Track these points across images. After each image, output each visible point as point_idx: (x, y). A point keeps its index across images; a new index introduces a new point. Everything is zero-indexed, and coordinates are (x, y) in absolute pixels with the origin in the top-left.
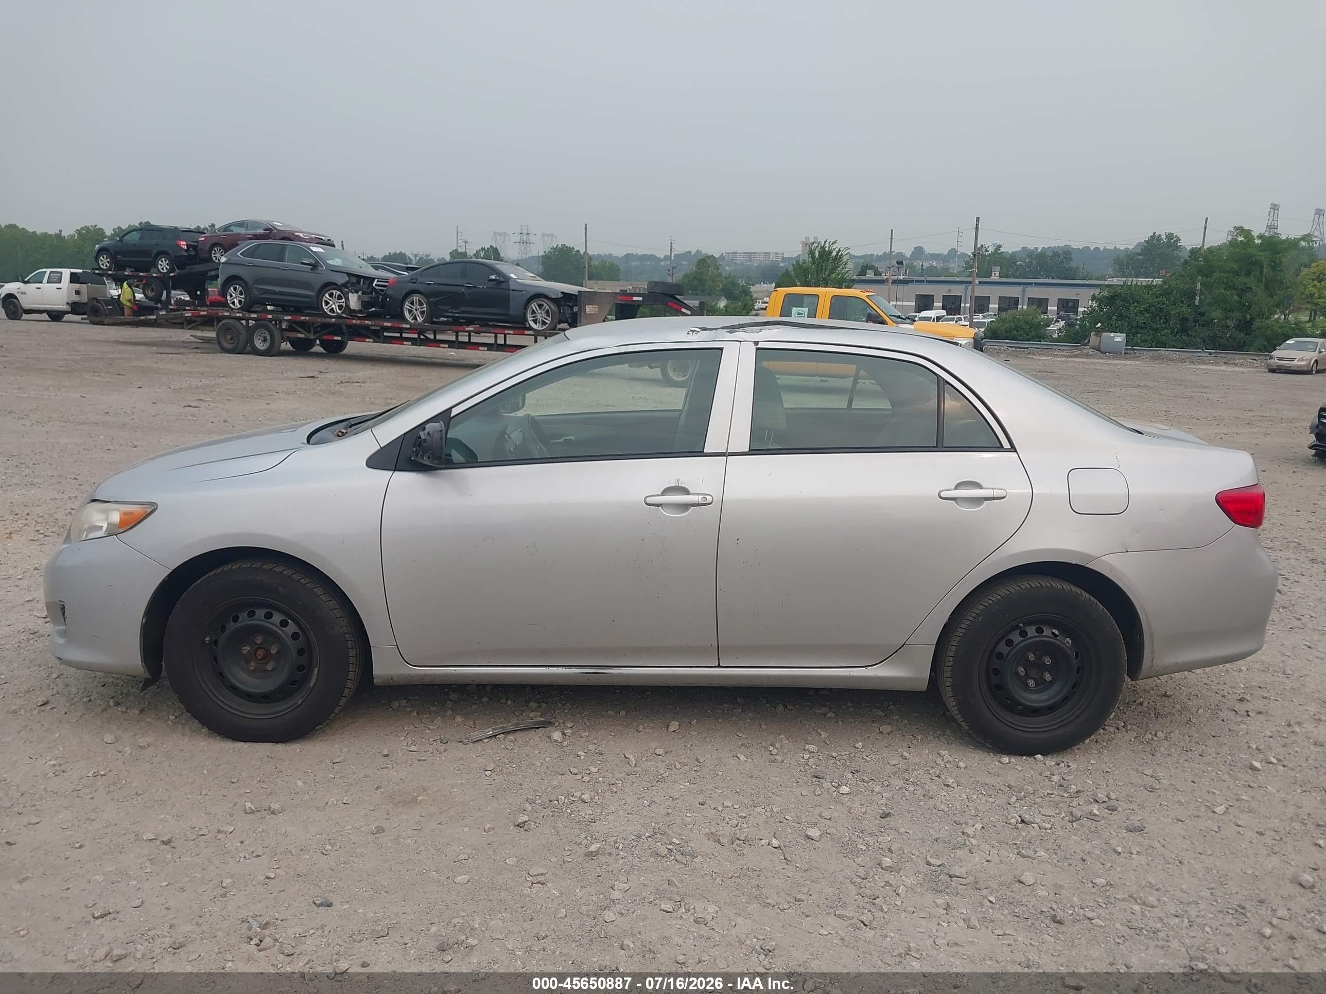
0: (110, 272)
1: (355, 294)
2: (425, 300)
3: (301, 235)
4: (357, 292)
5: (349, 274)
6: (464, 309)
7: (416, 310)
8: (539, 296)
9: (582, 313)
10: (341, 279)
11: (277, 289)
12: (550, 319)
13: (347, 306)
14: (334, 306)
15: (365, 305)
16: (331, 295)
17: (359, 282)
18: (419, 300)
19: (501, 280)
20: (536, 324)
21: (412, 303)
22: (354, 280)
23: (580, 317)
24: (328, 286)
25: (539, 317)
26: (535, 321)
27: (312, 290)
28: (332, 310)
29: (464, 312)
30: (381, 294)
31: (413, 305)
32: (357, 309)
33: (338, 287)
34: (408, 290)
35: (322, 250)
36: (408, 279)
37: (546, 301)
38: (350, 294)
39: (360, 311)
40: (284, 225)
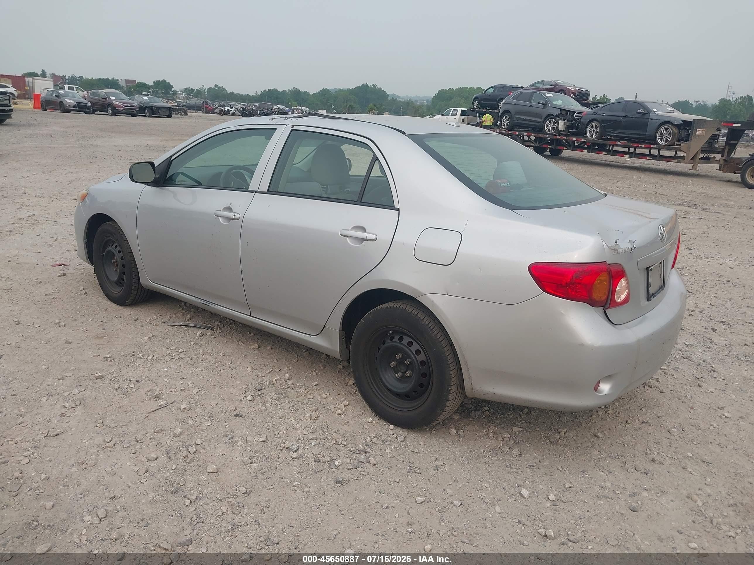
0: (477, 110)
1: (563, 121)
2: (599, 125)
3: (570, 88)
4: (564, 120)
5: (561, 110)
6: (619, 131)
7: (593, 131)
8: (667, 123)
9: (694, 134)
10: (556, 112)
11: (525, 118)
12: (671, 138)
13: (558, 128)
14: (550, 128)
15: (568, 127)
16: (550, 122)
17: (567, 114)
18: (596, 125)
19: (645, 112)
20: (661, 141)
21: (592, 127)
22: (564, 113)
23: (691, 137)
24: (550, 116)
25: (664, 136)
26: (661, 139)
27: (541, 119)
28: (549, 130)
29: (619, 133)
30: (578, 122)
31: (592, 128)
32: (563, 130)
33: (554, 117)
34: (590, 119)
35: (552, 96)
36: (592, 113)
37: (670, 126)
38: (560, 121)
39: (563, 131)
40: (563, 83)
